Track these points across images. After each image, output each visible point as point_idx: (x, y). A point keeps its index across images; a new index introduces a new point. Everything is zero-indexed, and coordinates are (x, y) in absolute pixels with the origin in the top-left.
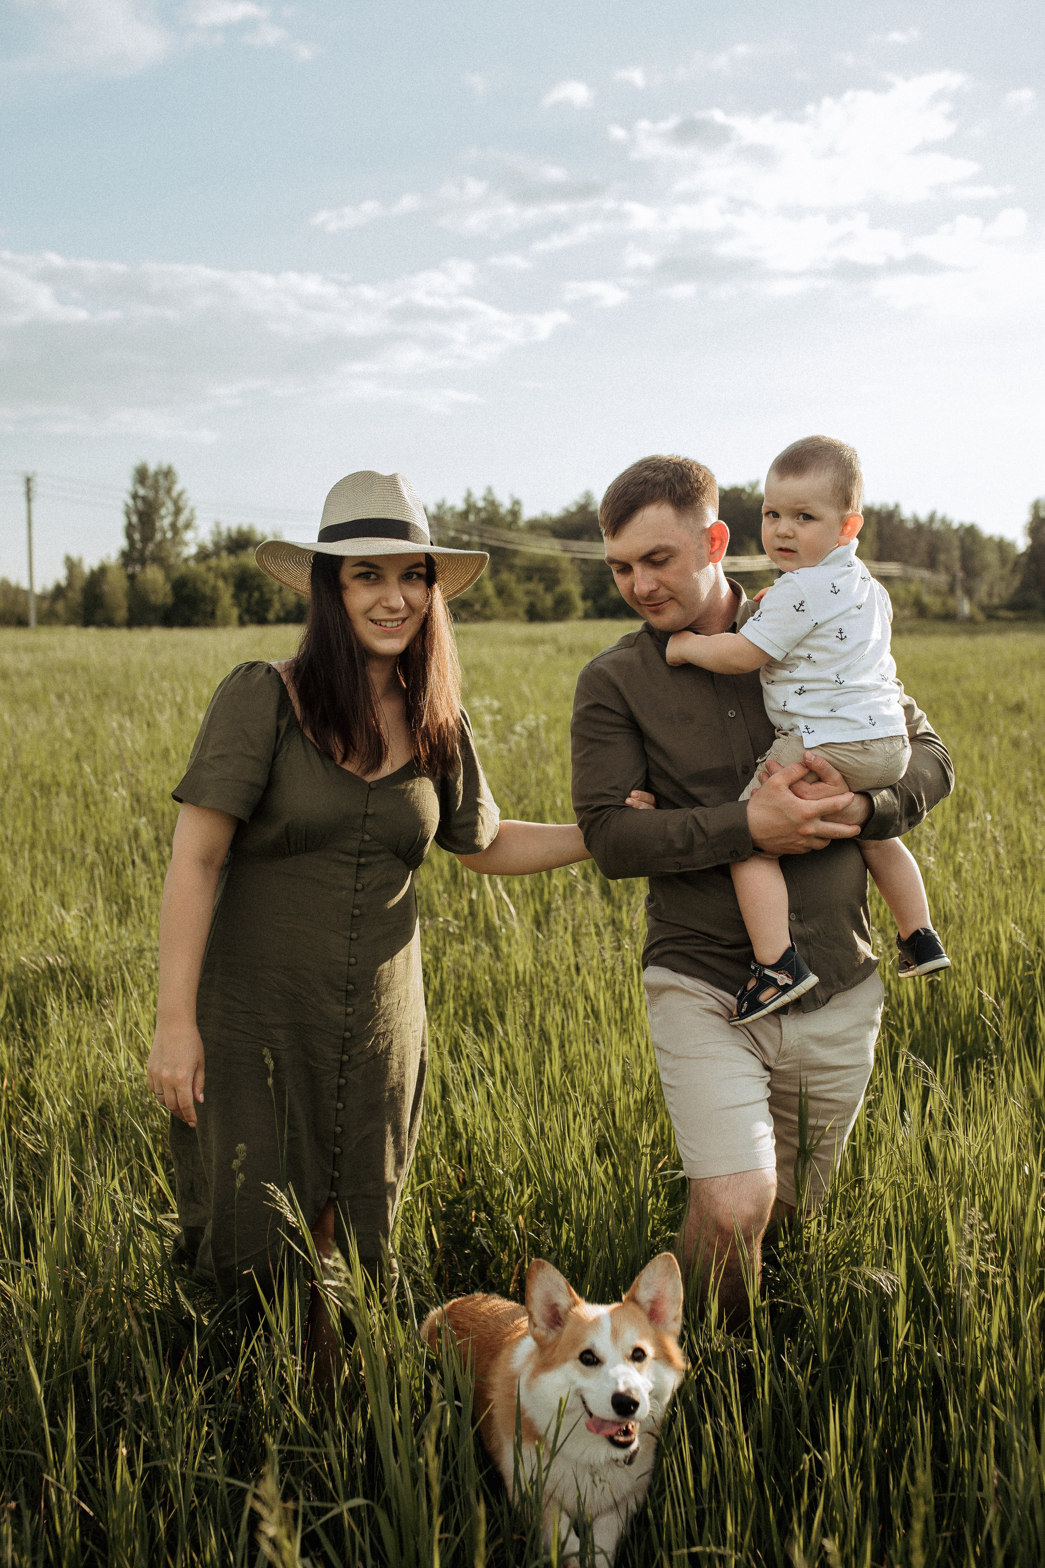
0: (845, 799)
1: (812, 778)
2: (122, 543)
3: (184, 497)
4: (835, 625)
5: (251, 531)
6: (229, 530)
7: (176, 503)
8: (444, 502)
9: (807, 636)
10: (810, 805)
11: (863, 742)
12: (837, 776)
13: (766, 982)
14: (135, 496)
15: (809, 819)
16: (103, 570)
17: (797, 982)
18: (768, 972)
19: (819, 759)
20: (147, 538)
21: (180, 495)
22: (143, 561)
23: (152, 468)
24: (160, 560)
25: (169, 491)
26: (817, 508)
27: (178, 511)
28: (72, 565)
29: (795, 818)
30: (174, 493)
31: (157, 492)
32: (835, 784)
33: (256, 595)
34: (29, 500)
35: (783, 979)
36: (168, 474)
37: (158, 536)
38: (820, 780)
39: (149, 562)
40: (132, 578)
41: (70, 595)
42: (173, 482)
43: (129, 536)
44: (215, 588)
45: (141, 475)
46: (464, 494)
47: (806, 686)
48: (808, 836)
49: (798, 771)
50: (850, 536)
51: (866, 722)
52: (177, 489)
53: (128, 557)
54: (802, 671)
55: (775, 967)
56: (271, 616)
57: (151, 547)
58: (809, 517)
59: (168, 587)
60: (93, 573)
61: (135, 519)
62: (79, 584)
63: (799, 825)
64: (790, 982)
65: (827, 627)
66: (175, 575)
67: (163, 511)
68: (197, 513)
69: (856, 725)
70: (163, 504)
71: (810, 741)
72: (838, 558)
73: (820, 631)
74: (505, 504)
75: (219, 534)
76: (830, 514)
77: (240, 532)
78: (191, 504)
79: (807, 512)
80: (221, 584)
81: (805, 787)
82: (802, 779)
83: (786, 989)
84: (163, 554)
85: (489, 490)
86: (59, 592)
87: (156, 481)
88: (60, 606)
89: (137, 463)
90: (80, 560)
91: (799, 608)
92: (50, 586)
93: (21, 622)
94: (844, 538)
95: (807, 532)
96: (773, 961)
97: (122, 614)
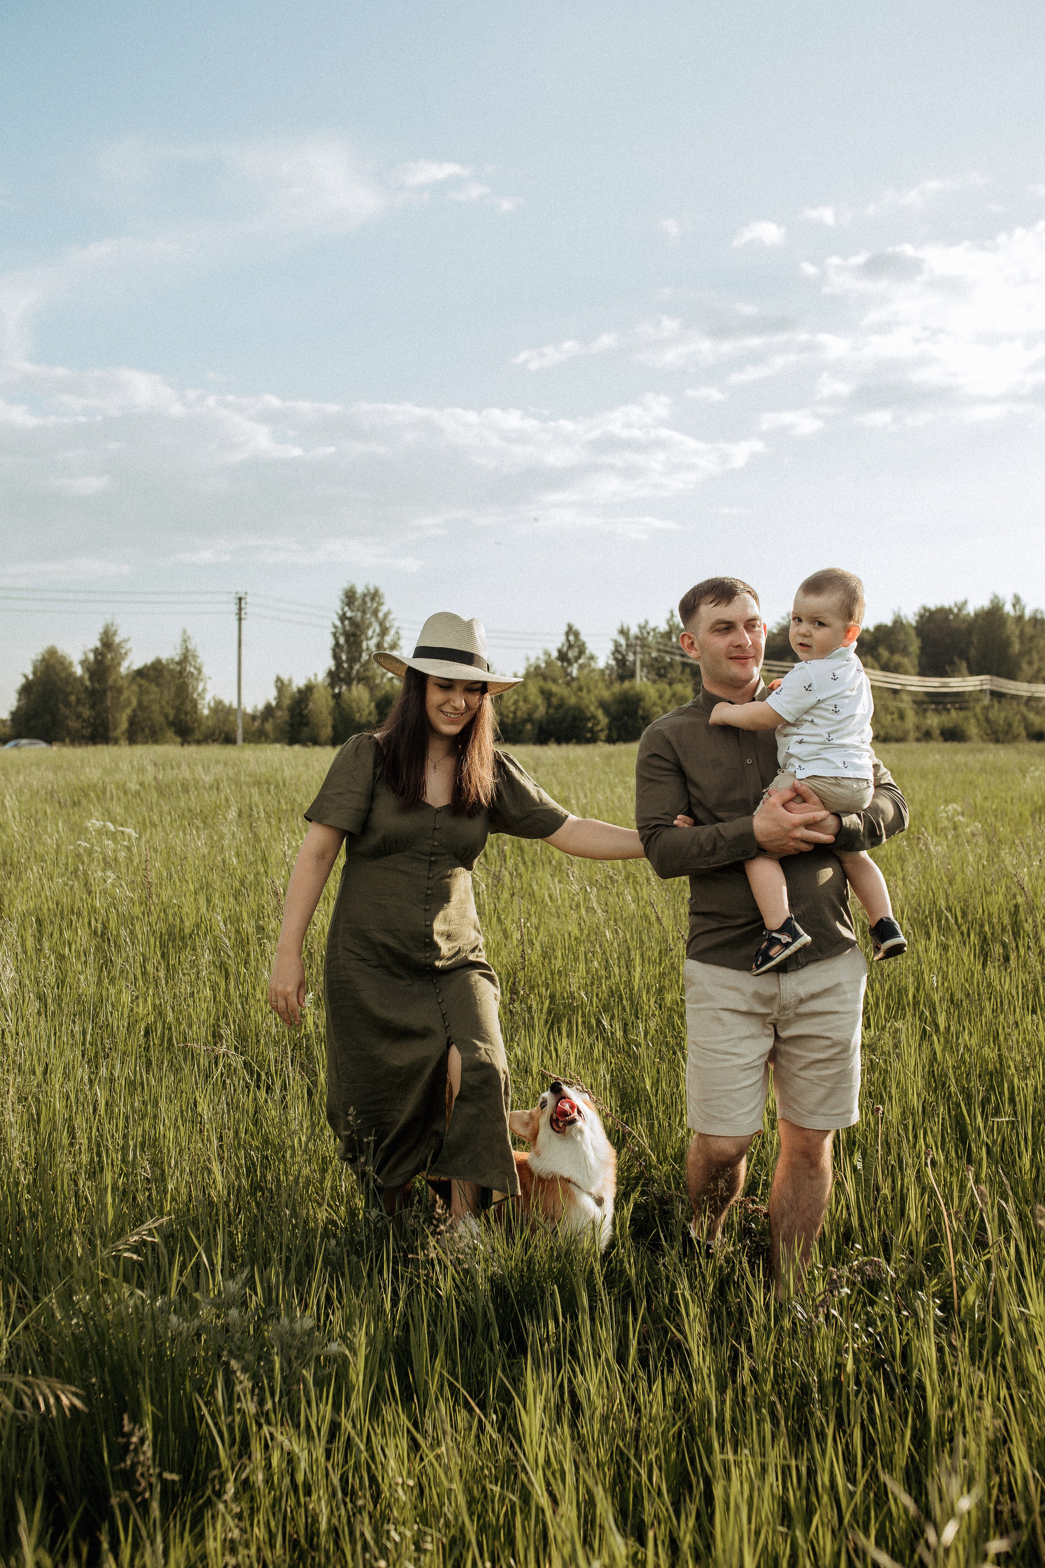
0: (822, 814)
1: (799, 800)
2: (330, 663)
3: (390, 618)
4: (833, 702)
7: (382, 623)
9: (813, 708)
10: (798, 817)
11: (836, 778)
12: (816, 799)
13: (774, 942)
14: (343, 618)
15: (796, 826)
16: (309, 689)
17: (794, 941)
18: (774, 935)
19: (804, 787)
20: (353, 659)
21: (386, 615)
22: (349, 682)
23: (360, 590)
24: (365, 679)
25: (375, 612)
26: (829, 619)
27: (384, 632)
28: (281, 685)
29: (786, 826)
30: (381, 615)
31: (364, 612)
32: (814, 804)
34: (240, 619)
35: (785, 939)
36: (375, 595)
37: (365, 657)
38: (805, 801)
39: (355, 682)
40: (337, 697)
41: (279, 713)
42: (380, 604)
43: (336, 657)
45: (350, 597)
47: (806, 739)
48: (795, 839)
49: (789, 795)
50: (851, 640)
51: (841, 765)
52: (383, 610)
53: (334, 677)
54: (805, 729)
55: (779, 931)
57: (357, 667)
58: (822, 624)
59: (373, 705)
60: (300, 691)
61: (342, 640)
62: (287, 702)
63: (789, 831)
64: (790, 940)
65: (828, 702)
66: (380, 694)
67: (370, 633)
68: (402, 632)
69: (832, 766)
70: (370, 625)
71: (800, 775)
72: (840, 654)
73: (822, 705)
76: (838, 623)
78: (396, 624)
79: (822, 620)
81: (792, 805)
82: (791, 800)
83: (787, 945)
84: (369, 674)
86: (269, 711)
87: (364, 602)
88: (269, 727)
89: (346, 586)
90: (290, 681)
91: (808, 688)
92: (261, 706)
93: (229, 740)
94: (846, 641)
95: (820, 634)
96: (777, 927)
97: (327, 732)
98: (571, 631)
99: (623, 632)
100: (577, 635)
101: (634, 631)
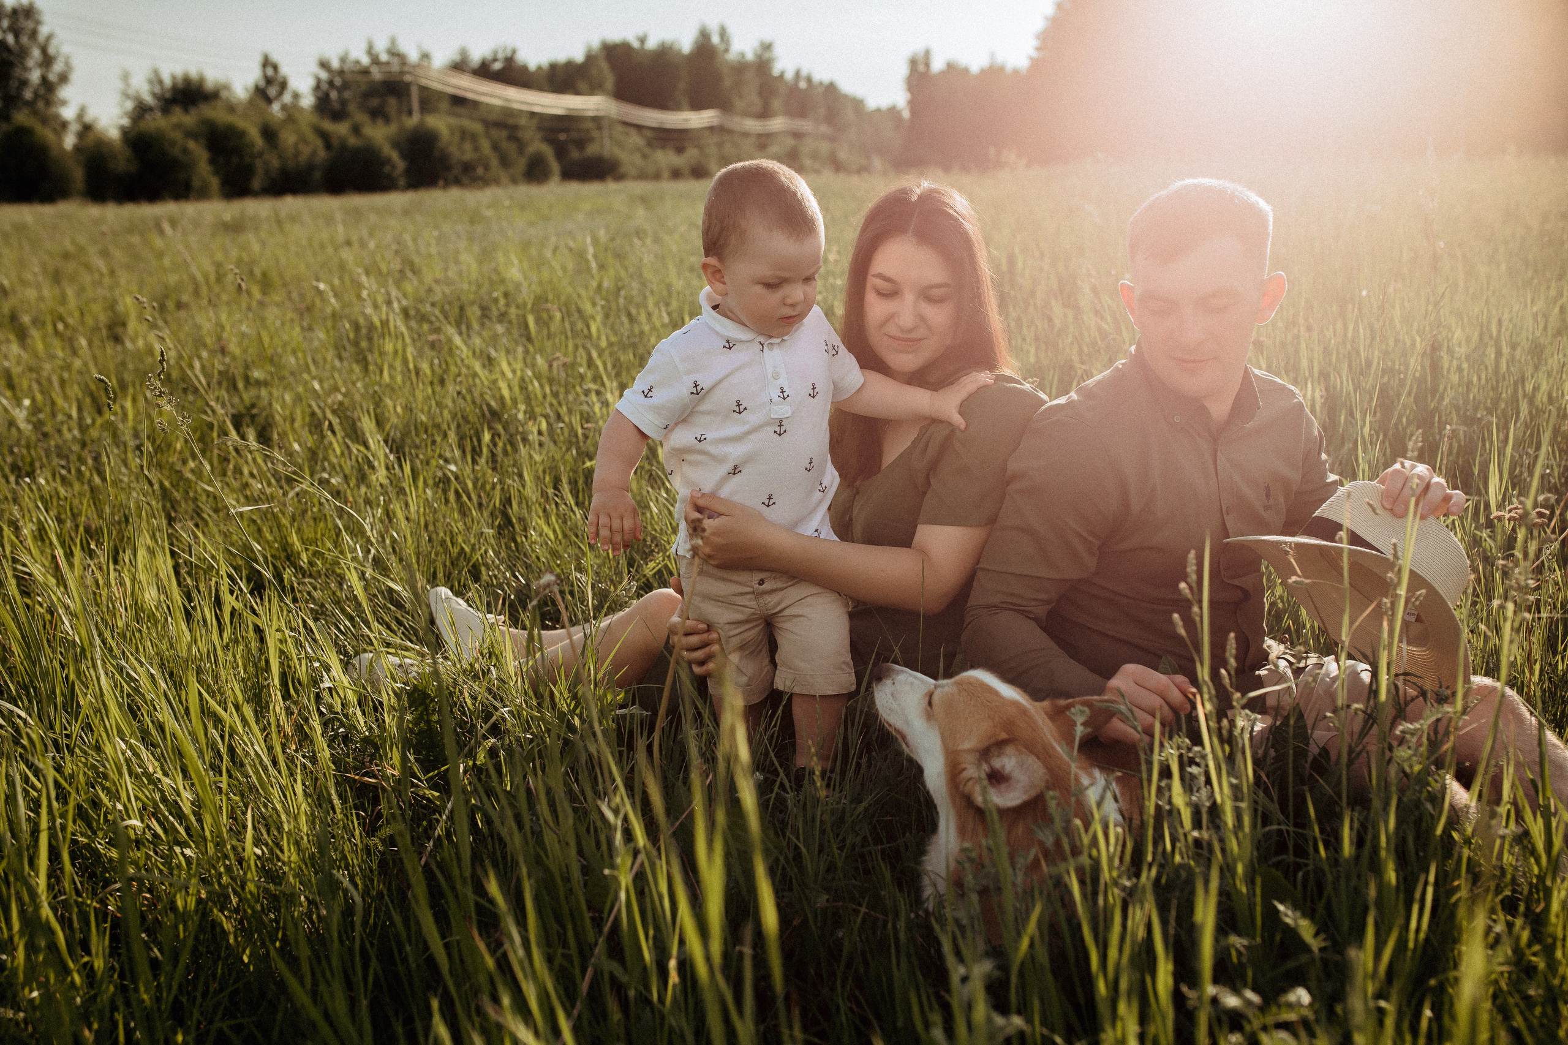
3: (54, 42)
5: (201, 81)
6: (174, 77)
7: (44, 50)
8: (347, 54)
21: (49, 38)
25: (34, 34)
27: (48, 61)
30: (41, 38)
31: (18, 35)
33: (235, 160)
36: (29, 12)
37: (28, 94)
42: (38, 22)
44: (185, 151)
46: (364, 46)
52: (44, 31)
56: (256, 184)
67: (30, 63)
70: (28, 53)
74: (413, 56)
75: (161, 82)
77: (187, 80)
80: (192, 145)
85: (393, 41)
87: (16, 20)
98: (267, 63)
99: (324, 65)
100: (275, 68)
101: (335, 64)
